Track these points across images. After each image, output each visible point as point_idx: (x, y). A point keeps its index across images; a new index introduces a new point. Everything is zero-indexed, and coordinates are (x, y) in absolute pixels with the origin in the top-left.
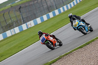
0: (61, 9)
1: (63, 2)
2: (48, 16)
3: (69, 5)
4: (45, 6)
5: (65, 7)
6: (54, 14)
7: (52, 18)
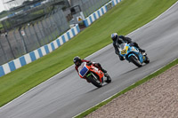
0: (36, 52)
1: (39, 40)
2: (12, 66)
3: (49, 45)
4: (7, 48)
5: (43, 49)
6: (23, 61)
7: (20, 69)
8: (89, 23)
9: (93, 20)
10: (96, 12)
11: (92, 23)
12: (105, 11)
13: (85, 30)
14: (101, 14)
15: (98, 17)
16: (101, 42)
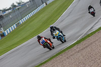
8: (7, 34)
9: (9, 32)
10: (10, 28)
11: (8, 34)
12: (15, 27)
13: (4, 38)
14: (13, 29)
15: (11, 31)
16: (13, 45)
